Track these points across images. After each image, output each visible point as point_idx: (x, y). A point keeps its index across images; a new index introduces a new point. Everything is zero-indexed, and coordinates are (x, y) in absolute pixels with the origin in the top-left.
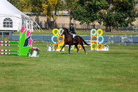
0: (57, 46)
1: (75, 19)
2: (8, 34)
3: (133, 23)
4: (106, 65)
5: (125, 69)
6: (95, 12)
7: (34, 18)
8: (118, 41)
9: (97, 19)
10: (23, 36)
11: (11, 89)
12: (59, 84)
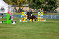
0: (24, 19)
1: (31, 8)
2: (2, 14)
3: (56, 10)
4: (44, 28)
5: (53, 29)
6: (40, 5)
7: (14, 7)
8: (49, 17)
9: (41, 8)
10: (9, 15)
11: (4, 38)
12: (24, 35)
